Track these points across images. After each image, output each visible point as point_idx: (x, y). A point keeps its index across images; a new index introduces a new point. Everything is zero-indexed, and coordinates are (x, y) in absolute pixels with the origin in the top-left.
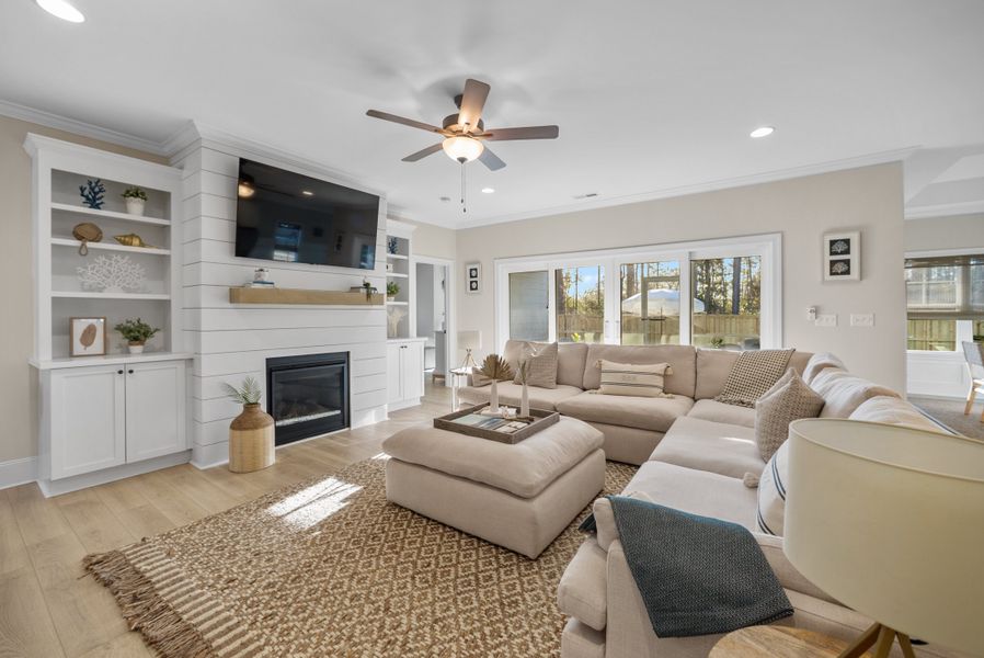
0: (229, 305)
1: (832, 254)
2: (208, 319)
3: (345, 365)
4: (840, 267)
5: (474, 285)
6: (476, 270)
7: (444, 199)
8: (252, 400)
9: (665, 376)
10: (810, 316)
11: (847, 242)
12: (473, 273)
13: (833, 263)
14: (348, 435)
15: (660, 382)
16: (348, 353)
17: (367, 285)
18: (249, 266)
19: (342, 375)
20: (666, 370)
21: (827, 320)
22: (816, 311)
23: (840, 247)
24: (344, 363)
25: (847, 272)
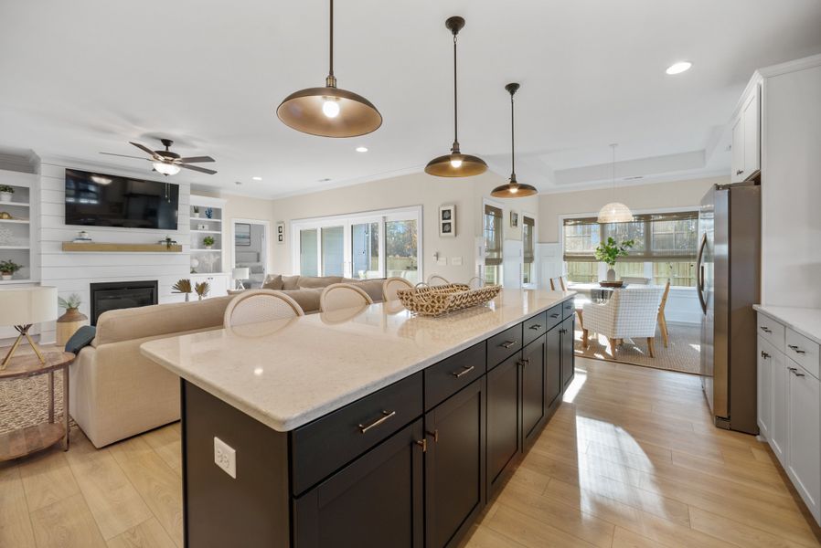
0: (61, 252)
1: (444, 219)
2: (45, 260)
3: (155, 288)
4: (447, 228)
5: (281, 238)
6: (281, 227)
7: (237, 183)
8: (74, 306)
10: (434, 259)
11: (449, 211)
12: (280, 230)
13: (444, 225)
16: (157, 281)
17: (169, 240)
18: (75, 231)
19: (152, 294)
21: (442, 261)
22: (437, 256)
23: (446, 214)
24: (153, 287)
25: (450, 231)
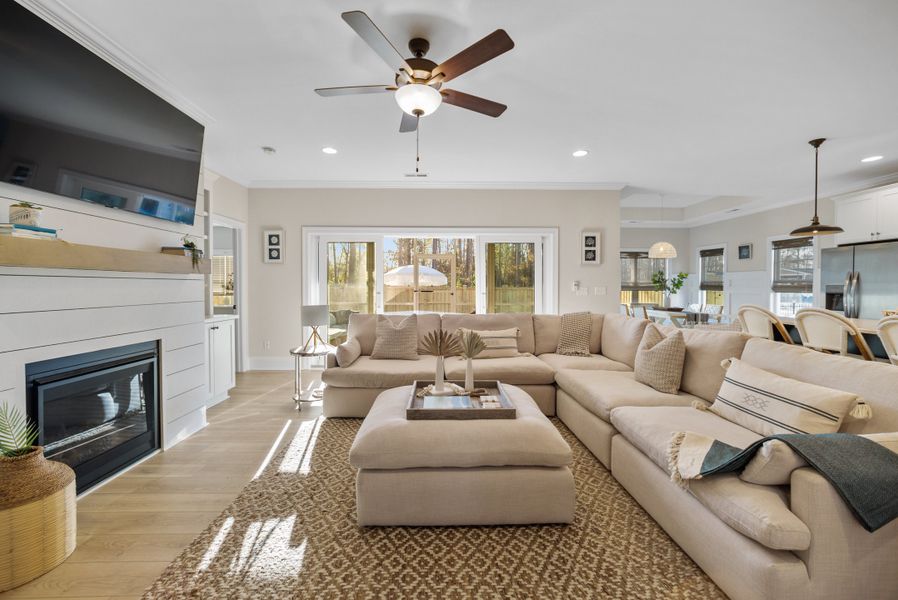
1: (587, 246)
3: (155, 360)
4: (591, 255)
5: (274, 254)
6: (277, 236)
7: (267, 149)
9: (517, 338)
10: (574, 288)
11: (594, 238)
12: (274, 241)
13: (587, 252)
14: (159, 460)
15: (514, 343)
16: (159, 342)
17: (190, 246)
19: (150, 375)
20: (517, 334)
21: (583, 291)
22: (578, 285)
23: (590, 241)
24: (150, 356)
25: (594, 259)
